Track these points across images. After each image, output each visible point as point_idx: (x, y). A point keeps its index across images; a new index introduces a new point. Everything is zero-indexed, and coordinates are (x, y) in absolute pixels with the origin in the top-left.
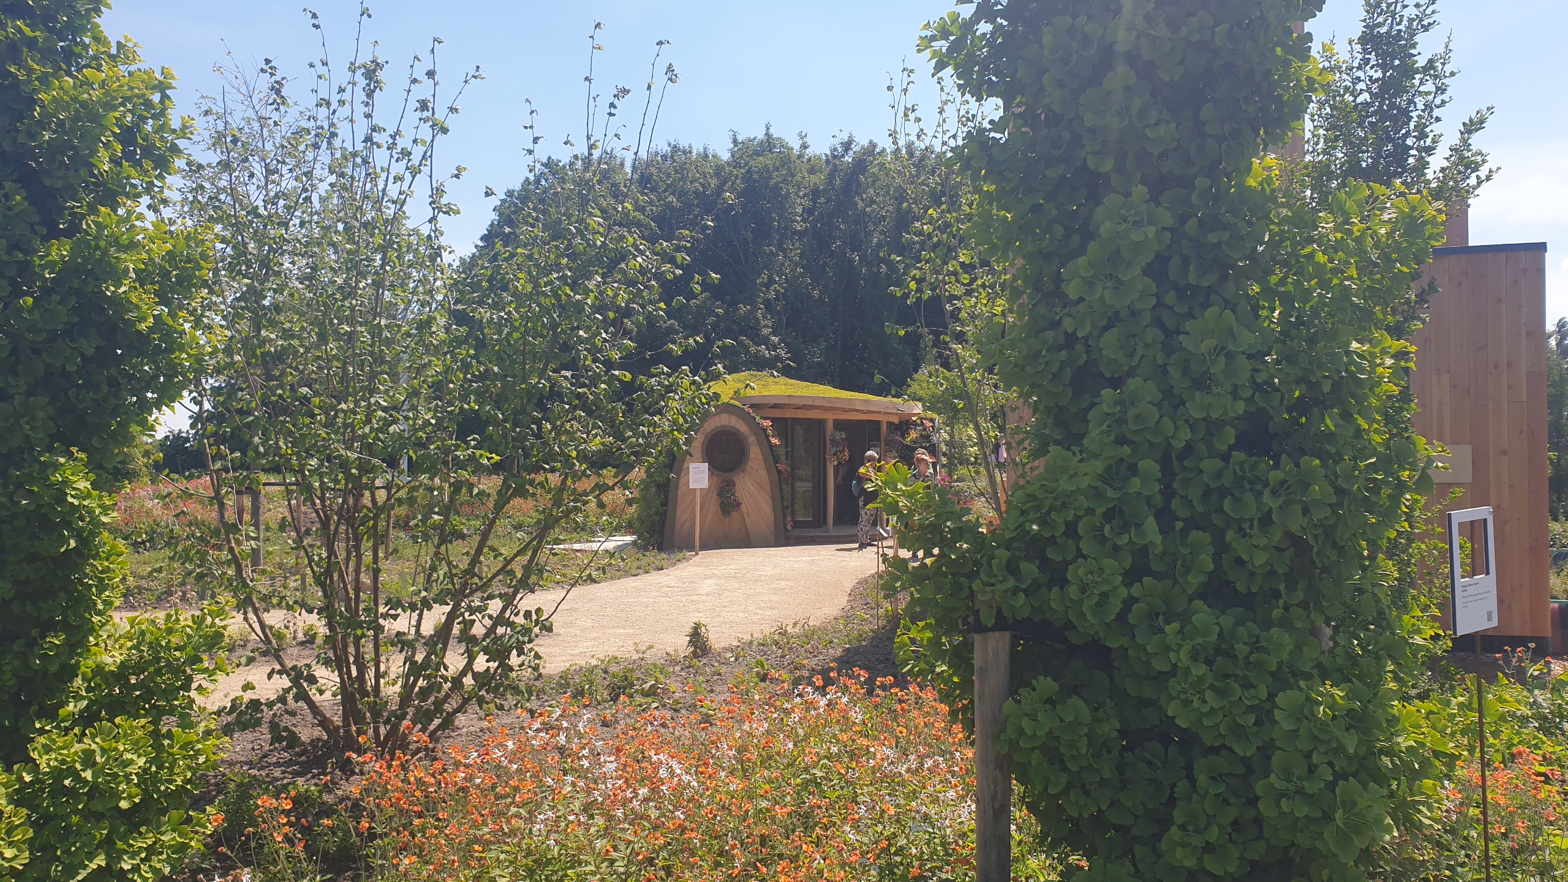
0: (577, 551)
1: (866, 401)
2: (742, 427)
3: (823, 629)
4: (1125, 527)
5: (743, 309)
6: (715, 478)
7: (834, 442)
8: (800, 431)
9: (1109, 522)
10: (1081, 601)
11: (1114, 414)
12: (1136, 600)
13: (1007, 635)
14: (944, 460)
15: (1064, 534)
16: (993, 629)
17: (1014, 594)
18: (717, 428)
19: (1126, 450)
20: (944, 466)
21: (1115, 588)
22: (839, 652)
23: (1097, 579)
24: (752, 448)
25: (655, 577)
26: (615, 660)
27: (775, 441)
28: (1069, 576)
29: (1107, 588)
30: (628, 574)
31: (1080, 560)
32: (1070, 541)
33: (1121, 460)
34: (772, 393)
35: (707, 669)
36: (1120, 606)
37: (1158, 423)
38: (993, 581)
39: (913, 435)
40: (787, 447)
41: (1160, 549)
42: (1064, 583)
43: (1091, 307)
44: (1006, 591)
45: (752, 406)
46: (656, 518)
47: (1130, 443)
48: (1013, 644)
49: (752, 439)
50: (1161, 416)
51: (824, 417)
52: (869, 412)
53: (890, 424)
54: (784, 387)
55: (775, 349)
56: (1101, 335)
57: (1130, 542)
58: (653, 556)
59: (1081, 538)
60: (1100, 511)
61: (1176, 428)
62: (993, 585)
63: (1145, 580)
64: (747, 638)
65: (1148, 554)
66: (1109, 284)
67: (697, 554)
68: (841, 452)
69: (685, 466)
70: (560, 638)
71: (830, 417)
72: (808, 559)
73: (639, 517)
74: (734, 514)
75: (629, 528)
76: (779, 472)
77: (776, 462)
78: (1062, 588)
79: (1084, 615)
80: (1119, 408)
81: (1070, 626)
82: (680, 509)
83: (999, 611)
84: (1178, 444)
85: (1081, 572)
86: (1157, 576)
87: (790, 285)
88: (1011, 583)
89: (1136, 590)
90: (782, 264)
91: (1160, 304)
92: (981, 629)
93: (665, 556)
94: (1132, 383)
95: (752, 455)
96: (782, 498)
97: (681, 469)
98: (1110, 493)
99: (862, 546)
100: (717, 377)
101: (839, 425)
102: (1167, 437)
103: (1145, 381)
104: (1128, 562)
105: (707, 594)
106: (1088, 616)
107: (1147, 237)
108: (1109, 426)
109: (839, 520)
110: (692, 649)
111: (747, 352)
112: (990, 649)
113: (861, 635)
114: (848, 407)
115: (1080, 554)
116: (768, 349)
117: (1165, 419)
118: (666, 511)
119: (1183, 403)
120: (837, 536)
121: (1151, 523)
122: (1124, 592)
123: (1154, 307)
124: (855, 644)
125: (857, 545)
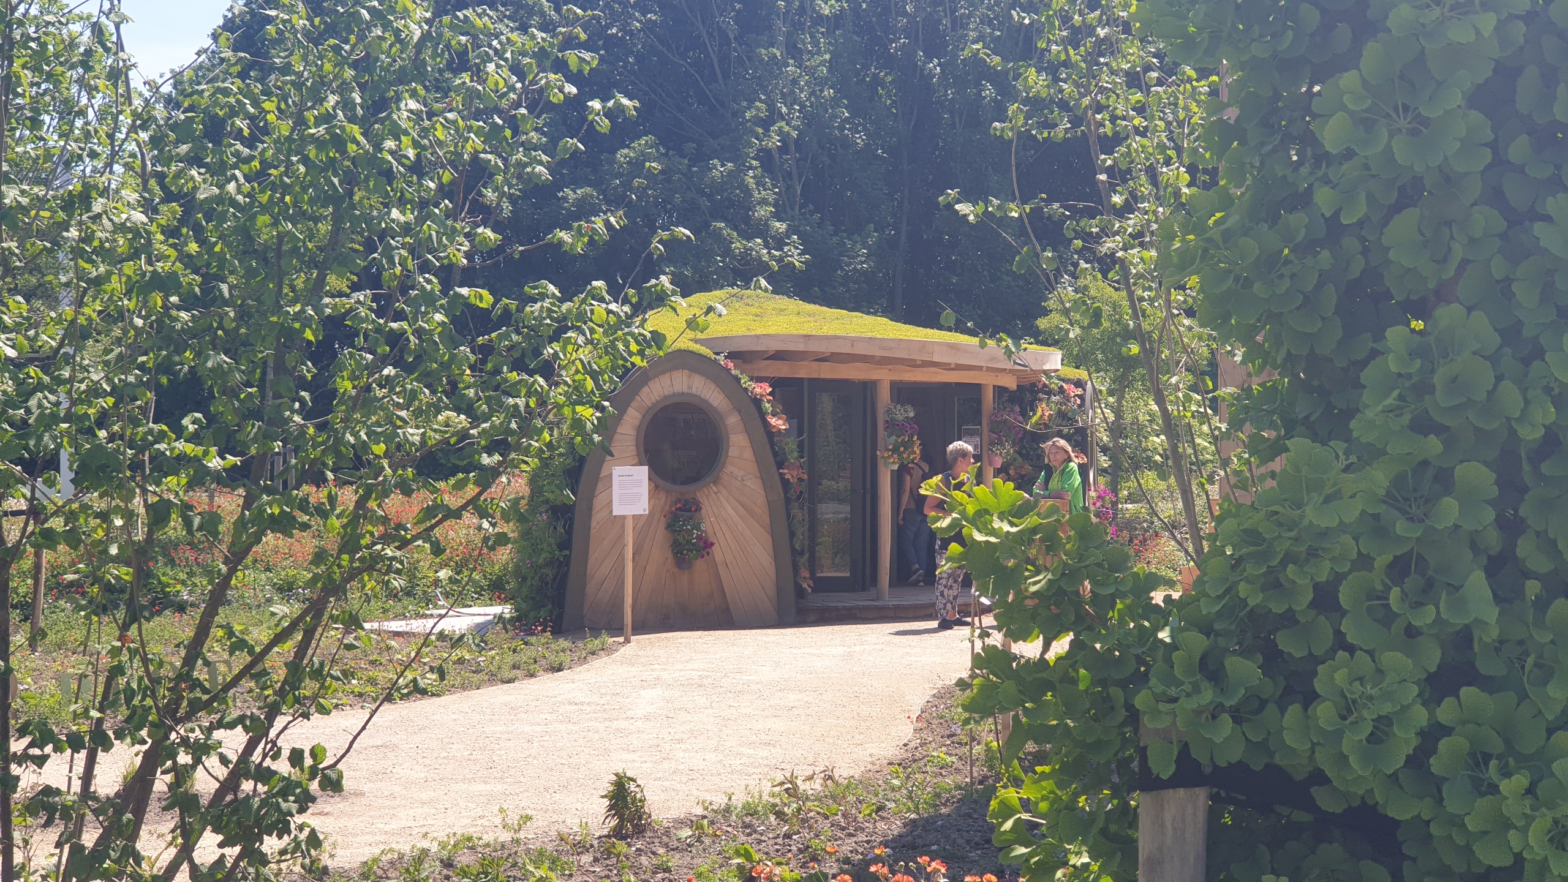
0: (397, 634)
1: (953, 347)
2: (714, 397)
3: (865, 783)
4: (1427, 591)
5: (719, 169)
6: (663, 496)
7: (892, 426)
8: (826, 403)
9: (1399, 583)
10: (1339, 733)
11: (1409, 376)
12: (1447, 731)
13: (1201, 797)
14: (1104, 461)
15: (1313, 604)
16: (1174, 782)
17: (1214, 717)
18: (665, 398)
19: (1434, 445)
20: (1104, 471)
21: (1404, 709)
22: (896, 827)
23: (1369, 690)
24: (733, 438)
25: (546, 685)
26: (468, 842)
27: (778, 423)
28: (1318, 686)
29: (1387, 709)
30: (494, 678)
31: (1341, 655)
32: (1322, 618)
33: (1425, 463)
34: (772, 331)
35: (644, 860)
36: (1415, 742)
37: (1490, 393)
38: (1173, 692)
39: (1044, 411)
40: (800, 433)
41: (1495, 633)
42: (1310, 698)
43: (1367, 168)
44: (1198, 713)
45: (731, 356)
46: (549, 572)
47: (1439, 429)
48: (1213, 815)
49: (733, 420)
50: (1499, 379)
51: (874, 376)
52: (959, 367)
53: (1000, 390)
54: (795, 319)
55: (780, 243)
56: (1386, 222)
57: (1438, 620)
58: (541, 645)
59: (1344, 613)
60: (1382, 561)
61: (1527, 402)
62: (1175, 700)
63: (1465, 691)
64: (720, 801)
65: (1471, 640)
66: (1403, 123)
67: (627, 641)
68: (907, 445)
69: (604, 473)
70: (364, 801)
71: (884, 376)
72: (841, 650)
73: (517, 572)
74: (700, 565)
75: (496, 590)
76: (785, 483)
77: (780, 465)
78: (1306, 708)
79: (1345, 758)
80: (1418, 363)
81: (1319, 778)
82: (595, 554)
83: (1185, 749)
84: (1531, 434)
85: (1340, 677)
86: (1488, 684)
87: (809, 125)
88: (1208, 695)
89: (1446, 711)
90: (795, 82)
91: (1499, 162)
92: (1149, 783)
93: (563, 643)
94: (1448, 314)
95: (733, 452)
96: (792, 534)
97: (596, 478)
98: (1401, 527)
99: (945, 625)
100: (660, 300)
101: (903, 392)
102: (1508, 419)
103: (1470, 310)
104: (1433, 658)
105: (647, 718)
106: (1353, 761)
107: (1478, 32)
108: (1401, 398)
109: (902, 576)
110: (614, 822)
111: (727, 252)
112: (1168, 824)
113: (937, 795)
114: (918, 357)
115: (1341, 643)
116: (766, 245)
117: (1507, 385)
118: (568, 558)
119: (1539, 353)
120: (897, 608)
121: (1477, 582)
122: (1421, 716)
123: (1487, 168)
124: (925, 812)
125: (934, 624)
